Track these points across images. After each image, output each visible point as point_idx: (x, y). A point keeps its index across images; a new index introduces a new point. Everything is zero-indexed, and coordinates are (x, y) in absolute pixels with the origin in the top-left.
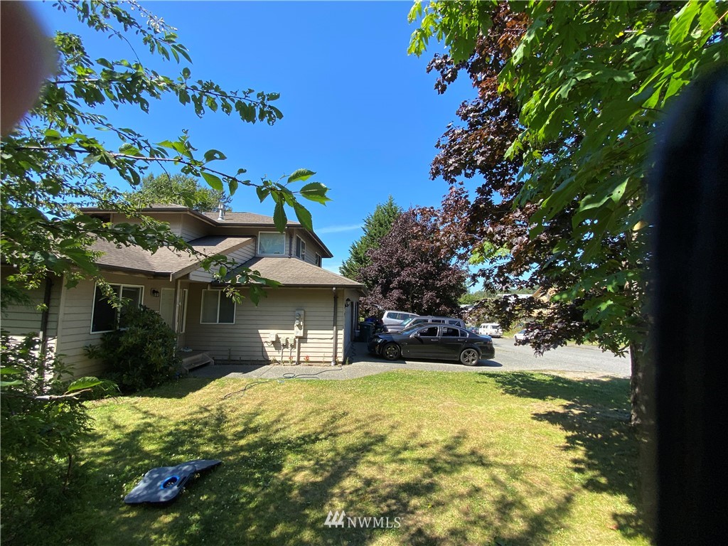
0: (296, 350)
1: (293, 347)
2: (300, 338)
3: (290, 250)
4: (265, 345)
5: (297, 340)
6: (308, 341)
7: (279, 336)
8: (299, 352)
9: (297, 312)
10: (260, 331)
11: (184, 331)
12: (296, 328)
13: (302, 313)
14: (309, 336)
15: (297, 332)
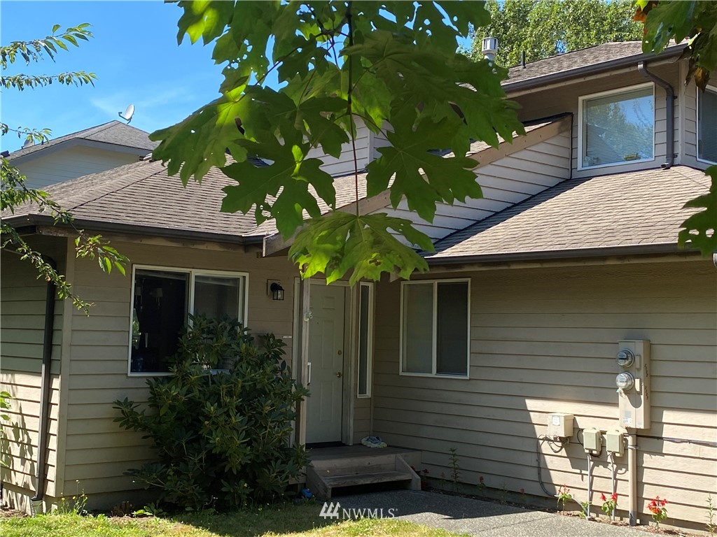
0: (629, 475)
1: (620, 462)
2: (638, 435)
3: (671, 142)
4: (545, 448)
5: (630, 439)
6: (667, 447)
7: (581, 423)
8: (638, 485)
9: (622, 346)
10: (531, 404)
11: (369, 394)
12: (623, 400)
13: (638, 348)
14: (667, 432)
15: (627, 414)
